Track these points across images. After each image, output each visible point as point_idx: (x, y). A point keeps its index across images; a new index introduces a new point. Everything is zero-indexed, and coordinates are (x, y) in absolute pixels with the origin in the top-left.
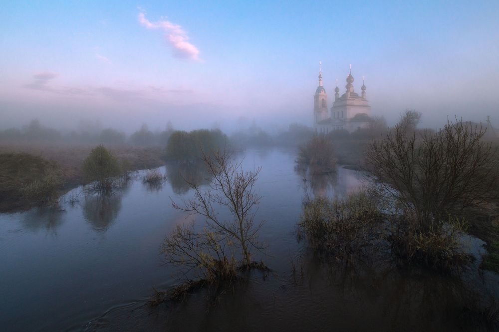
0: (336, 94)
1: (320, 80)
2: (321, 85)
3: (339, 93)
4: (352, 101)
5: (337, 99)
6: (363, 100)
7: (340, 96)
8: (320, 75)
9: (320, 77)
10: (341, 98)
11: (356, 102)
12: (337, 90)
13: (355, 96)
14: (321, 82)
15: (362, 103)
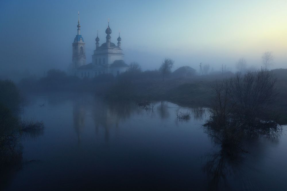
0: (96, 44)
1: (78, 29)
2: (80, 34)
3: (99, 42)
4: (112, 50)
5: (98, 48)
6: (119, 49)
7: (100, 45)
8: (79, 25)
9: (78, 26)
10: (101, 46)
11: (115, 51)
12: (97, 39)
13: (113, 45)
14: (79, 31)
15: (119, 51)
